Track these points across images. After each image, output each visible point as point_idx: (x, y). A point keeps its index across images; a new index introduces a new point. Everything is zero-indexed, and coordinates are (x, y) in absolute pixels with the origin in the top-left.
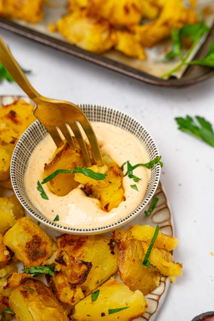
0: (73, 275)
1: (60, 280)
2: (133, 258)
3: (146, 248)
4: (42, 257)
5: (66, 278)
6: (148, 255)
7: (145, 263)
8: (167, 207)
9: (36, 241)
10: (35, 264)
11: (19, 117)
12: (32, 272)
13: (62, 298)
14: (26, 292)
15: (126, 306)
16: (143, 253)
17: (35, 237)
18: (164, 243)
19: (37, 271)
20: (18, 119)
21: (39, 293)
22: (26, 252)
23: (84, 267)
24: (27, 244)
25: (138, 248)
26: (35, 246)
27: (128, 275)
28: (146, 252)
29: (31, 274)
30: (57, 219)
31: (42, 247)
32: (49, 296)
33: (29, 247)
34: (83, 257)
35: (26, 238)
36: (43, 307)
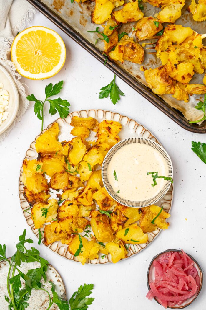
0: (120, 220)
1: (113, 219)
2: (148, 219)
3: (155, 216)
4: (108, 207)
5: (116, 220)
6: (154, 220)
7: (152, 222)
8: (171, 194)
9: (107, 199)
10: (105, 209)
11: (112, 130)
12: (102, 212)
13: (113, 227)
14: (98, 221)
15: (138, 241)
16: (153, 218)
17: (107, 197)
18: (163, 216)
19: (104, 213)
20: (111, 131)
21: (104, 223)
22: (101, 203)
23: (125, 219)
24: (102, 200)
25: (151, 216)
26: (106, 202)
27: (143, 225)
28: (154, 218)
29: (102, 213)
30: (118, 192)
31: (109, 202)
32: (107, 225)
33: (103, 202)
34: (126, 213)
35: (103, 197)
36: (104, 231)
